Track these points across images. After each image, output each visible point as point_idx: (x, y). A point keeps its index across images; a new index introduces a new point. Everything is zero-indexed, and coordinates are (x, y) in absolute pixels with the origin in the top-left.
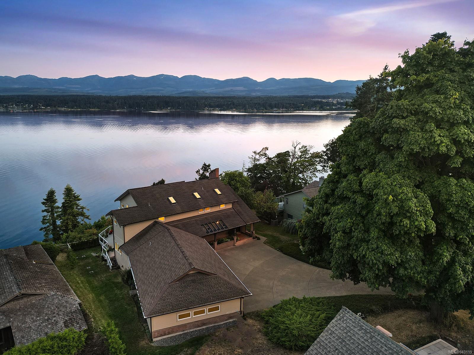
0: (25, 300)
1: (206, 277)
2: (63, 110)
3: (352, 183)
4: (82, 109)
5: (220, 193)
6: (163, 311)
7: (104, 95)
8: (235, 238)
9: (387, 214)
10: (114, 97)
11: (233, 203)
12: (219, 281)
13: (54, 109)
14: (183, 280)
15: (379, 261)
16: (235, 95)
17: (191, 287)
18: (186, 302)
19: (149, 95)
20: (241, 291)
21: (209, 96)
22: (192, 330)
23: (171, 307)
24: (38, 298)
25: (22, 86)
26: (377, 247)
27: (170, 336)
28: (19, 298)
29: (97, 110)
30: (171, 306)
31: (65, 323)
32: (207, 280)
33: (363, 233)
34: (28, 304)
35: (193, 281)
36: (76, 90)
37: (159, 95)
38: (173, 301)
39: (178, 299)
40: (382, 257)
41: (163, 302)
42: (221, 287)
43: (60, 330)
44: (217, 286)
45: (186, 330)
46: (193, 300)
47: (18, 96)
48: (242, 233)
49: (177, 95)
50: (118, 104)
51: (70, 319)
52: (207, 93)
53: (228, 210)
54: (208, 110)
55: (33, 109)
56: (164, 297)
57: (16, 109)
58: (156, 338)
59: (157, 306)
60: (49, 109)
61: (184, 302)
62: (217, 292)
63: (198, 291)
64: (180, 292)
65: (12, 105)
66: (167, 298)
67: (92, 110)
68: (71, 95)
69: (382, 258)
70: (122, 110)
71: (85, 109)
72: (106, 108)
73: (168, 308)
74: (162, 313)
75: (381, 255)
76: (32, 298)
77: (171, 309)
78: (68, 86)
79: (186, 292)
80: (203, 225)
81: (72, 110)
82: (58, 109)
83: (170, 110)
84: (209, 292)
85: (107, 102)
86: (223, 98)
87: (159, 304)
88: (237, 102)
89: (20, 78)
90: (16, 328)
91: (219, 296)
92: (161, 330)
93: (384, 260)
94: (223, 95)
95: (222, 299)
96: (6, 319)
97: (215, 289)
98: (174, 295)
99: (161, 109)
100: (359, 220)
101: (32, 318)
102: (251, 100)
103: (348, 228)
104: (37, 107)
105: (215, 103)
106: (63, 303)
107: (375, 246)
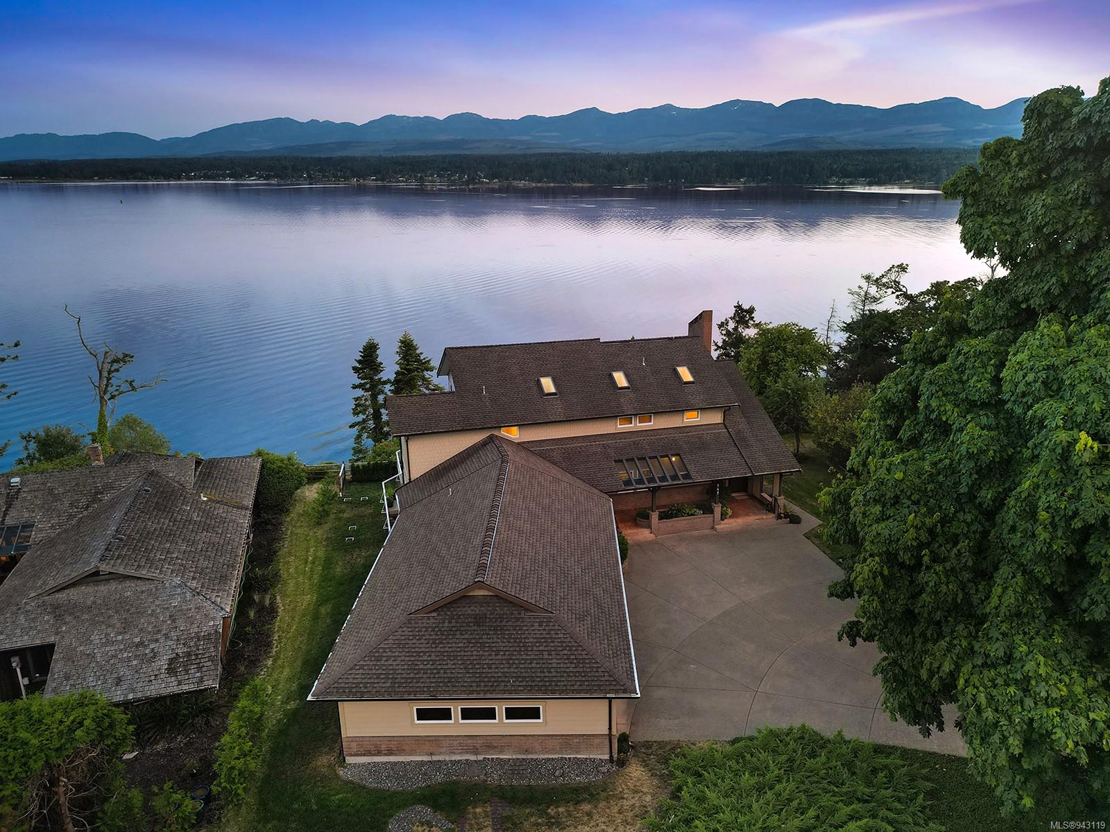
0: (113, 586)
1: (520, 614)
2: (522, 185)
3: (969, 365)
4: (558, 183)
5: (690, 379)
6: (363, 689)
7: (604, 152)
8: (718, 509)
9: (1057, 519)
10: (625, 156)
11: (727, 411)
12: (552, 632)
13: (506, 183)
14: (452, 609)
15: (1010, 718)
16: (914, 146)
17: (466, 636)
18: (434, 677)
19: (702, 150)
20: (607, 678)
21: (845, 149)
22: (457, 758)
23: (388, 685)
24: (143, 586)
25: (452, 137)
26: (1008, 659)
27: (392, 759)
28: (102, 580)
29: (586, 185)
30: (390, 681)
31: (171, 661)
32: (518, 623)
33: (969, 580)
34: (112, 597)
35: (479, 620)
36: (553, 143)
37: (724, 149)
38: (400, 667)
39: (416, 663)
40: (1022, 702)
41: (375, 663)
42: (553, 653)
43: (153, 678)
44: (541, 648)
45: (440, 754)
46: (456, 675)
47: (445, 157)
48: (753, 497)
49: (766, 150)
50: (630, 172)
51: (188, 654)
52: (841, 143)
53: (708, 429)
54: (837, 183)
55: (467, 183)
56: (381, 650)
57: (439, 185)
58: (353, 758)
59: (353, 671)
60: (496, 183)
61: (428, 675)
62: (534, 665)
63: (481, 653)
64: (429, 645)
65: (432, 175)
66: (390, 654)
67: (578, 185)
68: (539, 154)
69: (1023, 710)
70: (639, 186)
71: (563, 183)
72: (606, 181)
73: (381, 685)
74: (359, 695)
75: (1020, 694)
76: (128, 583)
77: (386, 689)
78: (537, 134)
79: (447, 649)
80: (621, 461)
81: (539, 185)
82: (513, 184)
83: (744, 184)
84: (511, 662)
85: (610, 168)
86: (880, 153)
87: (362, 667)
88: (918, 163)
89: (452, 119)
90: (65, 651)
91: (535, 679)
92: (368, 739)
93: (1032, 720)
94: (885, 146)
95: (539, 691)
96: (53, 625)
97: (533, 657)
98: (411, 649)
99: (724, 183)
100: (964, 521)
101: (107, 635)
102: (957, 157)
103: (907, 549)
104: (474, 179)
105: (858, 165)
106: (190, 610)
107: (996, 649)
